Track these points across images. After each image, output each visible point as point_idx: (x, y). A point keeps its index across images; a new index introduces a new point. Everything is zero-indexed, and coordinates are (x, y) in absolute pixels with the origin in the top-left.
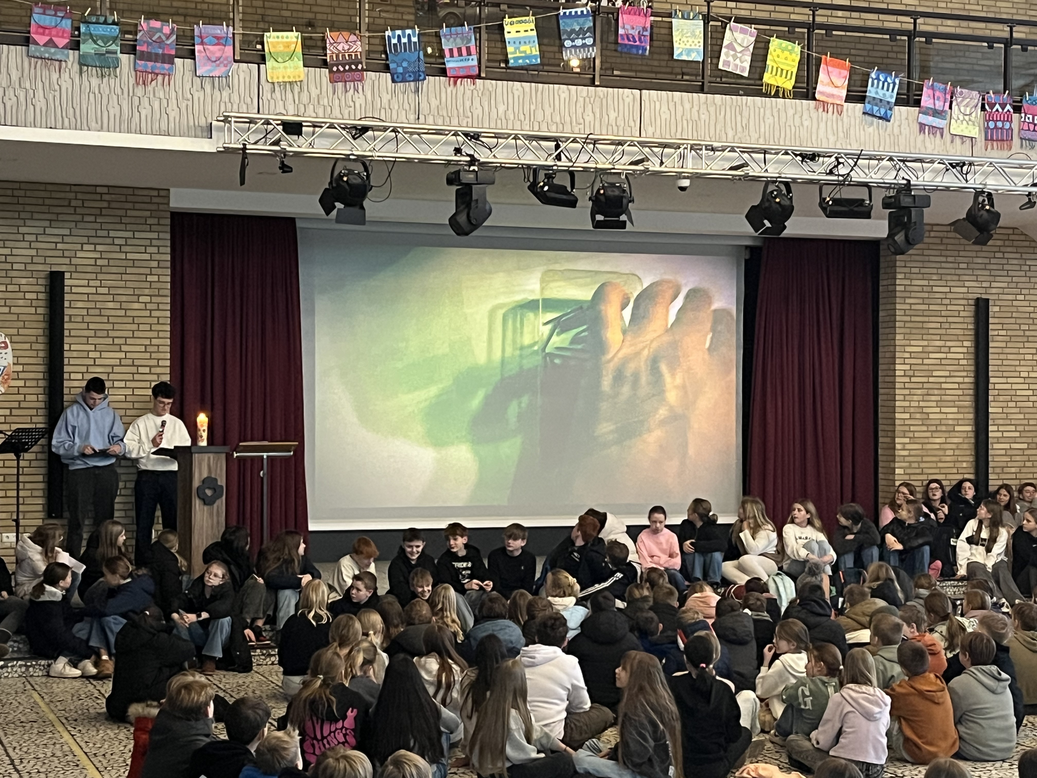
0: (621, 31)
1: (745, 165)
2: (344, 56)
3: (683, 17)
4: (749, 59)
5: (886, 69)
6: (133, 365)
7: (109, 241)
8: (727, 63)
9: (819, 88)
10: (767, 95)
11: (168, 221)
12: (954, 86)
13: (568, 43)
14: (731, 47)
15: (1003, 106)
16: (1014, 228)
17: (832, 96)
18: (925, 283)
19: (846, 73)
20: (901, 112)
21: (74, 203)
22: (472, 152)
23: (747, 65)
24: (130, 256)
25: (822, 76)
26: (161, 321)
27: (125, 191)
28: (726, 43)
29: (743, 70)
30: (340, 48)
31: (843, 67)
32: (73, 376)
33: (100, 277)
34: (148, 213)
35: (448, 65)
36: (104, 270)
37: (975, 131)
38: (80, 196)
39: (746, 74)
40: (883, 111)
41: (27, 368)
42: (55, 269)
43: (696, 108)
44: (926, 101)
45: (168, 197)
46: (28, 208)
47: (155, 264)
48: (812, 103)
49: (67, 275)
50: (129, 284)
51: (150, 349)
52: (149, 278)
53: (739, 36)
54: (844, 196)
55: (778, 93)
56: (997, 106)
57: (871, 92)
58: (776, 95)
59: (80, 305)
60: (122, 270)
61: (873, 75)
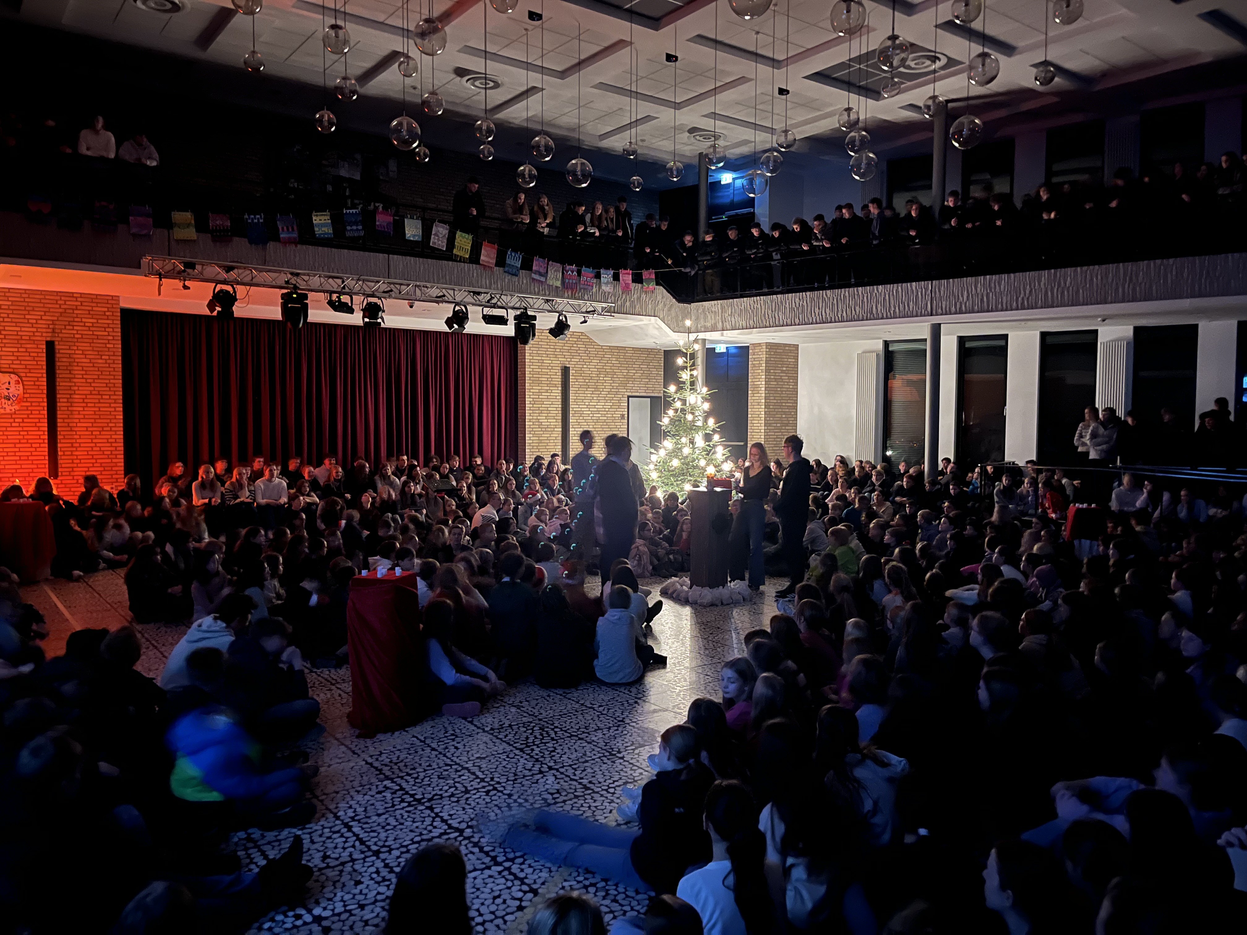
0: (377, 223)
1: (444, 296)
2: (220, 227)
3: (411, 218)
4: (445, 241)
5: (515, 250)
6: (99, 394)
7: (82, 324)
8: (434, 243)
9: (482, 258)
10: (456, 261)
11: (119, 314)
12: (548, 261)
13: (349, 228)
14: (436, 235)
15: (572, 272)
16: (582, 333)
17: (489, 262)
18: (540, 358)
19: (495, 251)
20: (523, 273)
21: (59, 302)
22: (295, 282)
23: (445, 244)
24: (95, 333)
25: (483, 251)
26: (116, 370)
27: (92, 297)
28: (433, 232)
29: (443, 247)
30: (218, 223)
31: (494, 248)
32: (61, 400)
33: (77, 344)
34: (106, 309)
35: (282, 236)
36: (79, 340)
37: (558, 284)
38: (63, 298)
39: (444, 249)
40: (514, 271)
41: (32, 395)
42: (49, 339)
43: (418, 265)
44: (534, 268)
45: (119, 301)
46: (30, 304)
47: (111, 338)
48: (478, 266)
49: (56, 343)
50: (95, 349)
51: (109, 385)
52: (108, 346)
53: (441, 229)
54: (494, 314)
55: (462, 260)
56: (570, 272)
57: (508, 261)
58: (460, 261)
59: (64, 360)
60: (91, 341)
61: (509, 253)
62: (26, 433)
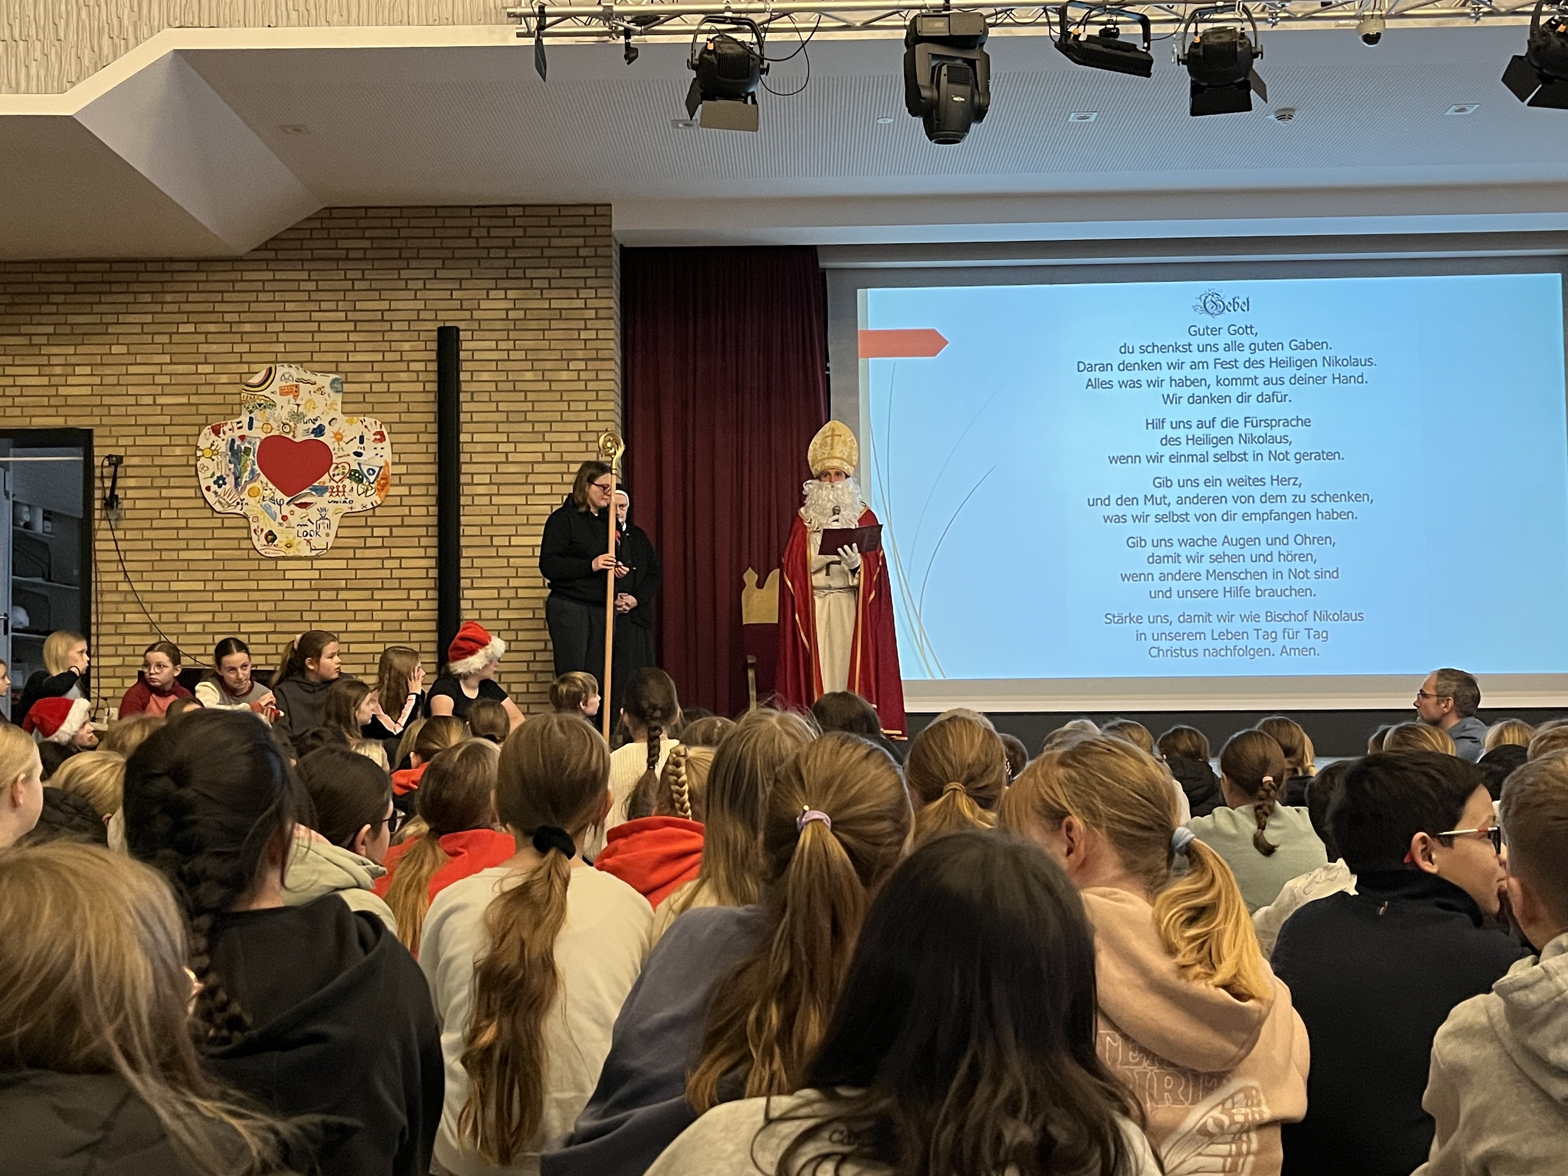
6: (562, 462)
7: (524, 283)
11: (617, 262)
21: (476, 233)
24: (555, 304)
33: (512, 335)
34: (582, 241)
36: (519, 325)
38: (484, 222)
41: (412, 469)
42: (447, 325)
45: (609, 218)
46: (412, 243)
47: (591, 314)
49: (465, 335)
50: (555, 345)
51: (586, 437)
52: (584, 335)
59: (485, 376)
60: (545, 324)
62: (395, 563)
